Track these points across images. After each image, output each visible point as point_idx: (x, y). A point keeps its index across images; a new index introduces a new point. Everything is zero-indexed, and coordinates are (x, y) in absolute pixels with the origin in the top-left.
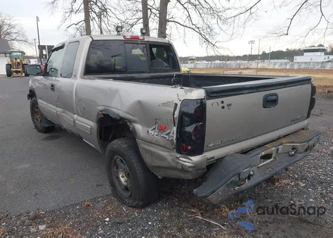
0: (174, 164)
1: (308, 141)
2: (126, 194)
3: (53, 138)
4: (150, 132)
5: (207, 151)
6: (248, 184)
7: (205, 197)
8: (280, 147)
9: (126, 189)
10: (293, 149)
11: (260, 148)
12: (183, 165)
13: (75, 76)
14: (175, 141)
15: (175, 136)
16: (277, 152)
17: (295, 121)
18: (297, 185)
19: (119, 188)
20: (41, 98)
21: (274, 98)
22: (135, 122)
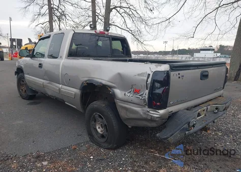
0: (144, 116)
1: (225, 104)
2: (103, 140)
3: (35, 103)
4: (127, 94)
5: (169, 107)
6: (193, 130)
7: (166, 139)
8: (209, 107)
9: (103, 136)
10: (217, 109)
11: (198, 107)
12: (152, 116)
13: (61, 57)
14: (147, 100)
15: (147, 97)
16: (207, 111)
17: (216, 90)
18: (216, 134)
19: (96, 137)
20: (28, 74)
21: (206, 73)
22: (114, 87)
